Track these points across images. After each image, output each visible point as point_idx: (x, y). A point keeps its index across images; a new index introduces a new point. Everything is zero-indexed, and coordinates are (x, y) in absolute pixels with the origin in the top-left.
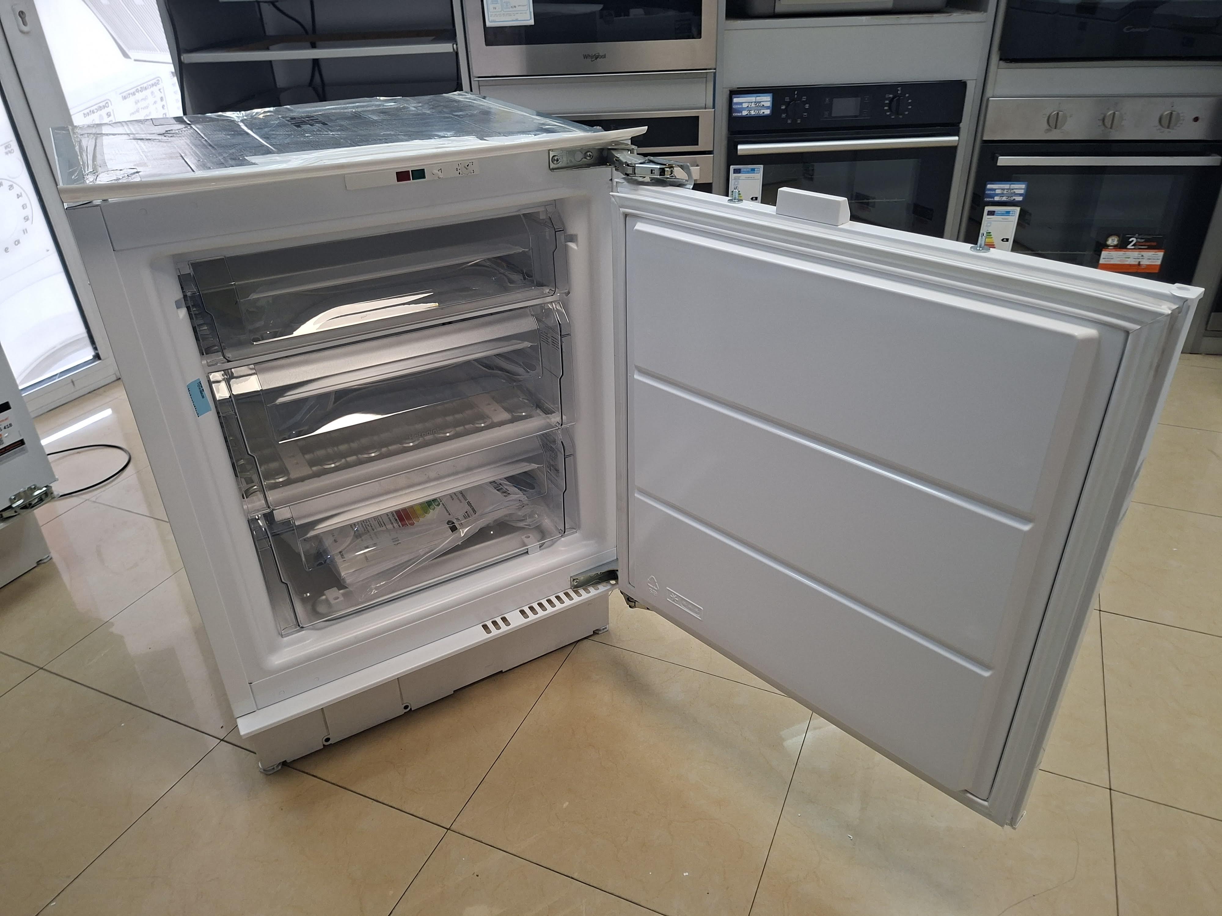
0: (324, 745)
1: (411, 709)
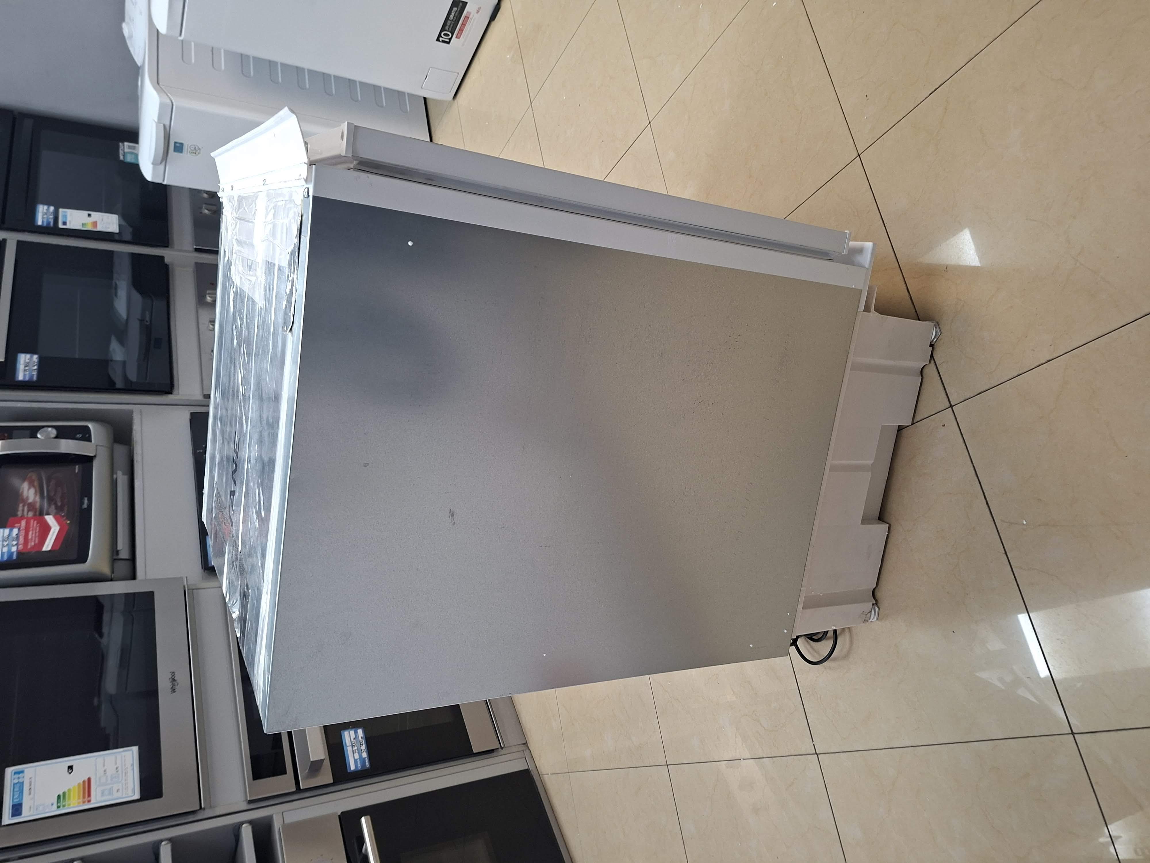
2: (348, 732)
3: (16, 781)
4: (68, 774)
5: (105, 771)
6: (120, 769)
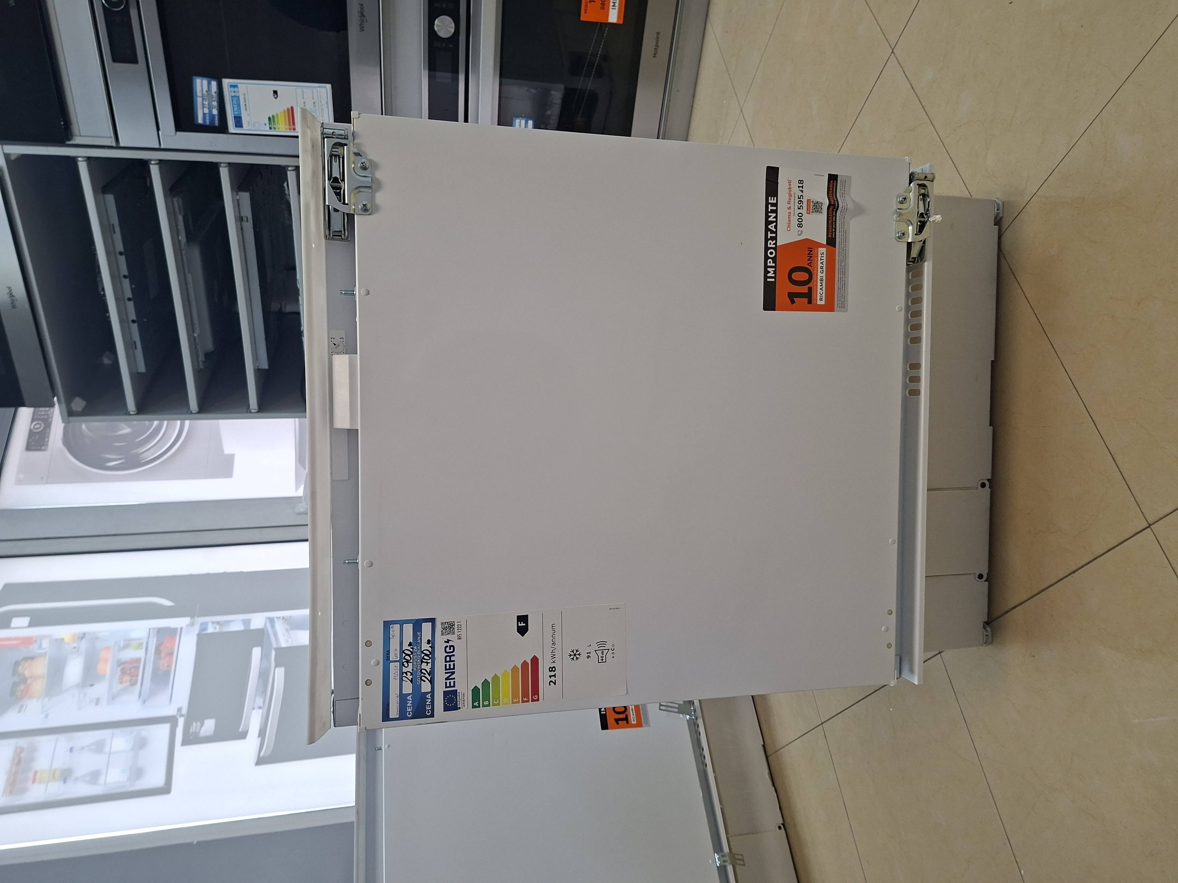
0: (985, 581)
1: (988, 480)
2: (519, 121)
3: (233, 94)
4: (274, 99)
5: (304, 103)
6: (316, 104)
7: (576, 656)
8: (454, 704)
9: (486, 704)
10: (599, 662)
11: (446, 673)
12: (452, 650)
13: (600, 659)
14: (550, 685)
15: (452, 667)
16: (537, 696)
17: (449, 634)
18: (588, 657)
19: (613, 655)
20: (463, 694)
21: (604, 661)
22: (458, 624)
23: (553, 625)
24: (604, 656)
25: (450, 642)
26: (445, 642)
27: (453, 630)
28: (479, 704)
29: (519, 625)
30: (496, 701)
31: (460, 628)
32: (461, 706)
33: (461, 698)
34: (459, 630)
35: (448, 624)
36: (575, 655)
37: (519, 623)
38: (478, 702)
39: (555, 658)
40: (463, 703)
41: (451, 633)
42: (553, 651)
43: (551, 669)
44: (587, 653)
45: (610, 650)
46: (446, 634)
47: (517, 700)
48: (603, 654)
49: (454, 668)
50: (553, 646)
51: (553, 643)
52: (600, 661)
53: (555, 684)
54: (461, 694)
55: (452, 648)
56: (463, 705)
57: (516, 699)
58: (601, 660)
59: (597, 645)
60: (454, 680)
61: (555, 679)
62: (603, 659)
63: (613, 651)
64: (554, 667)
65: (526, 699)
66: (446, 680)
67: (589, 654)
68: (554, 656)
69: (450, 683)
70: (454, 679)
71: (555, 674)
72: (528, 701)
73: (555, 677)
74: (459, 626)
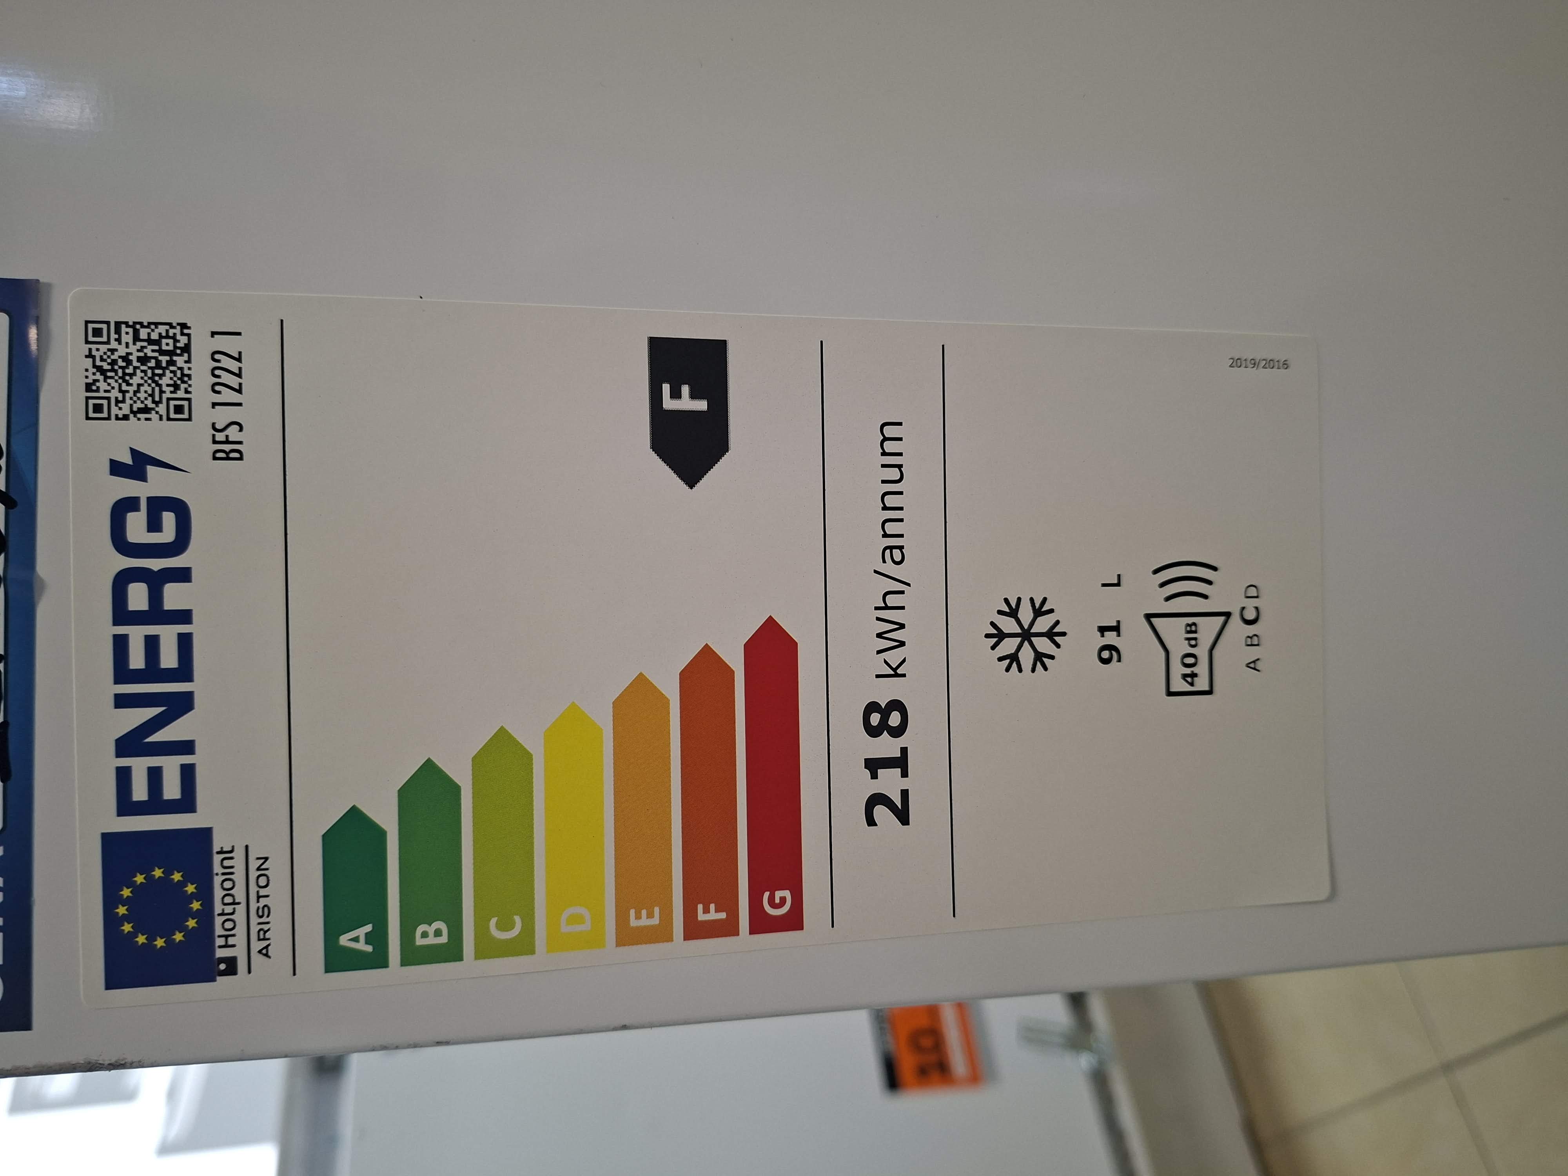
7: (1034, 640)
8: (188, 933)
9: (431, 940)
10: (1170, 694)
11: (122, 701)
12: (168, 534)
13: (1177, 670)
14: (871, 822)
15: (169, 659)
16: (787, 894)
17: (146, 410)
18: (1106, 654)
19: (1253, 653)
20: (254, 864)
21: (1202, 684)
22: (222, 343)
23: (889, 431)
24: (1202, 652)
25: (151, 470)
26: (117, 468)
27: (176, 387)
28: (378, 938)
29: (669, 404)
30: (505, 926)
31: (233, 381)
32: (239, 952)
33: (239, 893)
34: (228, 396)
35: (136, 338)
36: (1026, 635)
37: (666, 388)
38: (368, 928)
39: (902, 644)
40: (254, 929)
41: (162, 409)
42: (891, 600)
43: (875, 719)
44: (1103, 630)
45: (1235, 619)
46: (126, 410)
47: (655, 921)
48: (1193, 642)
49: (184, 672)
50: (889, 568)
51: (891, 548)
52: (1179, 685)
53: (903, 816)
54: (238, 862)
55: (169, 519)
56: (256, 946)
57: (650, 915)
58: (1185, 676)
59: (1162, 585)
60: (186, 759)
61: (905, 783)
62: (1194, 675)
63: (1251, 630)
64: (897, 705)
65: (714, 915)
66: (119, 754)
67: (1111, 638)
68: (898, 635)
69: (155, 776)
70: (187, 747)
71: (904, 751)
72: (729, 928)
73: (905, 774)
74: (226, 362)
